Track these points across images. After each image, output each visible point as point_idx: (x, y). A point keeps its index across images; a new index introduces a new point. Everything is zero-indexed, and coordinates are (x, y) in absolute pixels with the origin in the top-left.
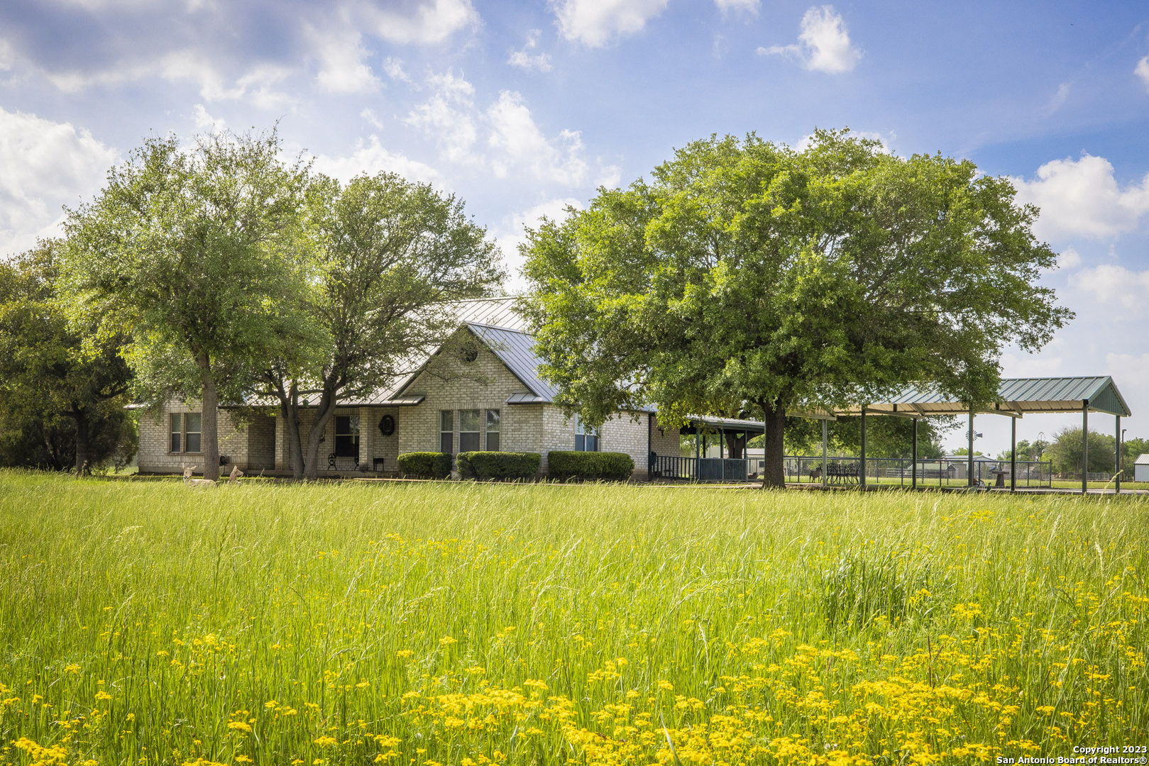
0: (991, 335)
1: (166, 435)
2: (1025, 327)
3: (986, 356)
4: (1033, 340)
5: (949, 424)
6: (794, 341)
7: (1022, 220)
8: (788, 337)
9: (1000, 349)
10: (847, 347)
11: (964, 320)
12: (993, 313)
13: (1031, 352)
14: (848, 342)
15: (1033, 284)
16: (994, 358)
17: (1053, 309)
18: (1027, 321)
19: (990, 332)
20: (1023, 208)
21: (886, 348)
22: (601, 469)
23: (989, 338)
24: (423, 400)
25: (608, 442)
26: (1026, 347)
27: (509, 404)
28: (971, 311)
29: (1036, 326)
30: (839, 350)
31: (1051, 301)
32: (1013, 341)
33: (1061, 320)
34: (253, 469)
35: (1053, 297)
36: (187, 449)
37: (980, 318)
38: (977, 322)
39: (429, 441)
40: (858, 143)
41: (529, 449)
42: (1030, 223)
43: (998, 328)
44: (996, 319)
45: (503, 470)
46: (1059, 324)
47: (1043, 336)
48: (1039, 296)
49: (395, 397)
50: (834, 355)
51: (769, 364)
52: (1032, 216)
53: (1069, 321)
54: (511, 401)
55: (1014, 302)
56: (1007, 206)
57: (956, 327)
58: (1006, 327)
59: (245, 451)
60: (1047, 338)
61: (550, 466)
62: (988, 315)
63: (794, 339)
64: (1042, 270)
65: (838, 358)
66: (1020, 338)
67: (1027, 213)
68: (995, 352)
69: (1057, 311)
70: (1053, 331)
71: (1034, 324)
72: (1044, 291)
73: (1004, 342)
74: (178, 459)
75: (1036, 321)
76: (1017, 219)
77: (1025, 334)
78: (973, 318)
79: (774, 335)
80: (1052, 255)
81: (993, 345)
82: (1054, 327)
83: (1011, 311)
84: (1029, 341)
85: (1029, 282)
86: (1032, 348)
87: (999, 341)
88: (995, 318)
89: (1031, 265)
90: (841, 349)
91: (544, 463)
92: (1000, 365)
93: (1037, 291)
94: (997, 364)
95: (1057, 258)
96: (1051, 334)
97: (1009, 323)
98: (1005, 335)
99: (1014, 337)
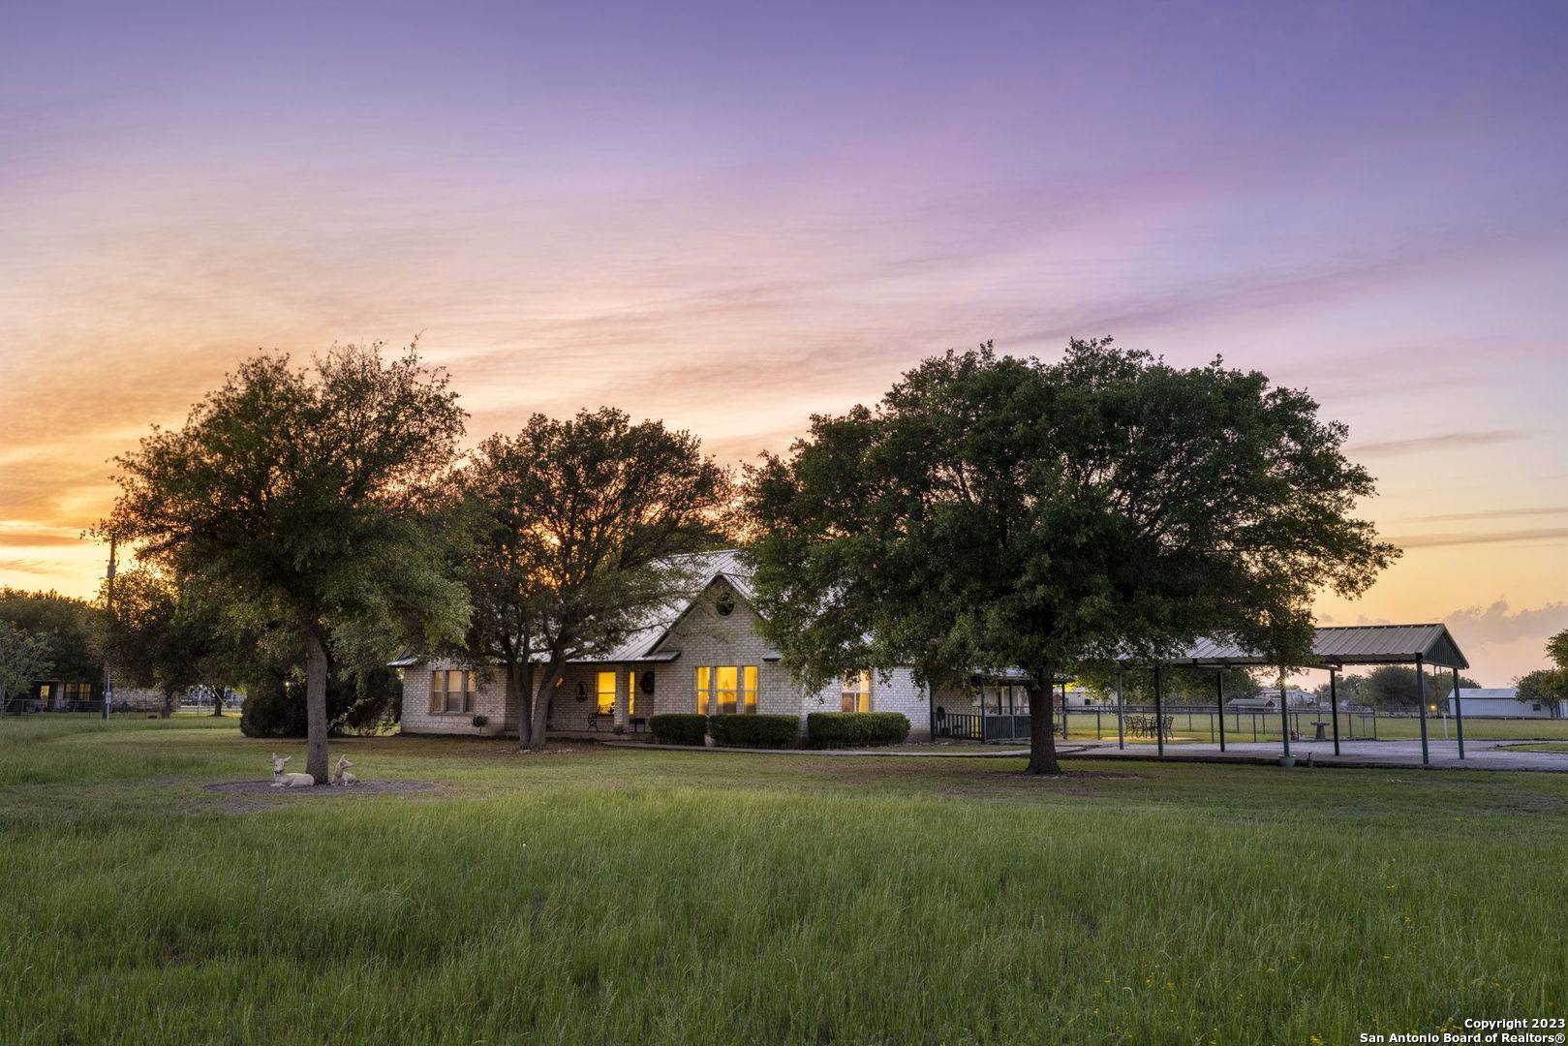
0: (1299, 579)
1: (428, 694)
2: (1340, 569)
3: (1295, 604)
4: (1352, 584)
5: (1261, 672)
6: (1040, 591)
7: (1328, 440)
8: (1032, 586)
9: (1311, 596)
10: (1112, 598)
11: (1265, 561)
12: (1299, 552)
13: (1350, 599)
14: (1112, 589)
15: (1347, 515)
16: (1305, 606)
17: (1374, 545)
18: (1343, 561)
19: (1297, 574)
20: (1328, 427)
21: (1164, 597)
22: (870, 732)
23: (1297, 582)
24: (679, 656)
25: (882, 700)
26: (1344, 592)
27: (765, 660)
28: (1272, 549)
29: (1354, 567)
30: (1102, 601)
31: (1370, 536)
32: (1326, 587)
33: (1384, 559)
34: (510, 730)
35: (1373, 531)
36: (448, 708)
37: (1284, 557)
38: (1280, 563)
39: (685, 701)
40: (1123, 356)
41: (788, 711)
42: (1338, 444)
43: (1306, 569)
44: (1305, 560)
45: (757, 735)
46: (1383, 565)
47: (1364, 579)
48: (1355, 531)
49: (650, 653)
50: (1094, 607)
51: (1010, 619)
52: (1339, 436)
53: (1395, 560)
54: (766, 657)
55: (1325, 539)
56: (1309, 423)
57: (1254, 570)
58: (1316, 568)
59: (502, 711)
60: (1368, 581)
61: (810, 729)
62: (1294, 554)
63: (1040, 588)
64: (1358, 499)
65: (1100, 610)
66: (1335, 582)
67: (1333, 432)
68: (1306, 599)
69: (1380, 548)
70: (1375, 573)
71: (1351, 564)
72: (1361, 525)
73: (1315, 587)
74: (438, 719)
75: (1354, 560)
76: (1320, 441)
77: (1341, 576)
78: (1274, 557)
79: (1018, 584)
80: (1369, 480)
81: (1301, 591)
82: (1377, 568)
83: (1322, 549)
84: (1347, 585)
85: (1342, 514)
86: (1351, 594)
87: (1310, 586)
88: (1302, 559)
89: (1343, 493)
90: (1103, 600)
91: (804, 726)
92: (1314, 615)
93: (1352, 524)
94: (1309, 615)
95: (1374, 483)
96: (1373, 577)
97: (1321, 564)
98: (1317, 577)
99: (1328, 580)
